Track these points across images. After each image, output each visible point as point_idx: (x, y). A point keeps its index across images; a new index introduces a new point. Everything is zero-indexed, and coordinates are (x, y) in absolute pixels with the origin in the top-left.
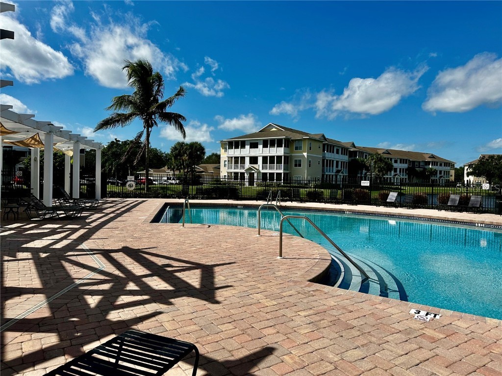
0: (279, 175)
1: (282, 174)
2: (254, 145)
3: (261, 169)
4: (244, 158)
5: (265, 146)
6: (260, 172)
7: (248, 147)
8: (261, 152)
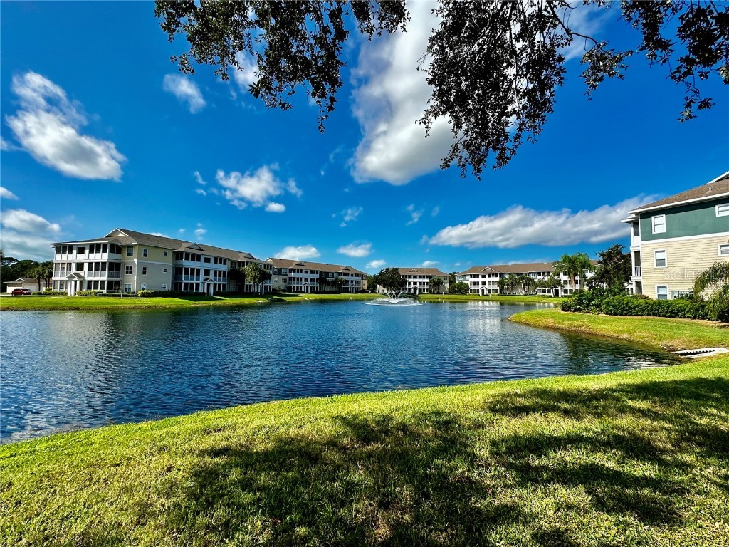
0: (103, 282)
1: (106, 282)
2: (81, 251)
3: (86, 276)
4: (70, 264)
5: (91, 251)
6: (85, 280)
7: (75, 252)
8: (87, 258)
